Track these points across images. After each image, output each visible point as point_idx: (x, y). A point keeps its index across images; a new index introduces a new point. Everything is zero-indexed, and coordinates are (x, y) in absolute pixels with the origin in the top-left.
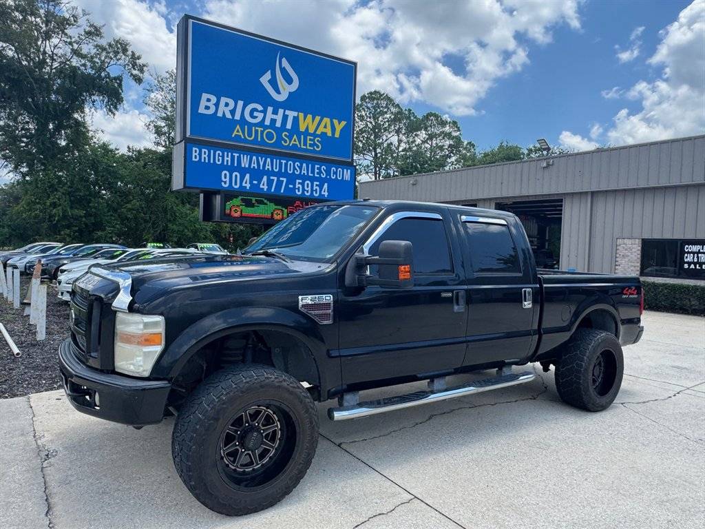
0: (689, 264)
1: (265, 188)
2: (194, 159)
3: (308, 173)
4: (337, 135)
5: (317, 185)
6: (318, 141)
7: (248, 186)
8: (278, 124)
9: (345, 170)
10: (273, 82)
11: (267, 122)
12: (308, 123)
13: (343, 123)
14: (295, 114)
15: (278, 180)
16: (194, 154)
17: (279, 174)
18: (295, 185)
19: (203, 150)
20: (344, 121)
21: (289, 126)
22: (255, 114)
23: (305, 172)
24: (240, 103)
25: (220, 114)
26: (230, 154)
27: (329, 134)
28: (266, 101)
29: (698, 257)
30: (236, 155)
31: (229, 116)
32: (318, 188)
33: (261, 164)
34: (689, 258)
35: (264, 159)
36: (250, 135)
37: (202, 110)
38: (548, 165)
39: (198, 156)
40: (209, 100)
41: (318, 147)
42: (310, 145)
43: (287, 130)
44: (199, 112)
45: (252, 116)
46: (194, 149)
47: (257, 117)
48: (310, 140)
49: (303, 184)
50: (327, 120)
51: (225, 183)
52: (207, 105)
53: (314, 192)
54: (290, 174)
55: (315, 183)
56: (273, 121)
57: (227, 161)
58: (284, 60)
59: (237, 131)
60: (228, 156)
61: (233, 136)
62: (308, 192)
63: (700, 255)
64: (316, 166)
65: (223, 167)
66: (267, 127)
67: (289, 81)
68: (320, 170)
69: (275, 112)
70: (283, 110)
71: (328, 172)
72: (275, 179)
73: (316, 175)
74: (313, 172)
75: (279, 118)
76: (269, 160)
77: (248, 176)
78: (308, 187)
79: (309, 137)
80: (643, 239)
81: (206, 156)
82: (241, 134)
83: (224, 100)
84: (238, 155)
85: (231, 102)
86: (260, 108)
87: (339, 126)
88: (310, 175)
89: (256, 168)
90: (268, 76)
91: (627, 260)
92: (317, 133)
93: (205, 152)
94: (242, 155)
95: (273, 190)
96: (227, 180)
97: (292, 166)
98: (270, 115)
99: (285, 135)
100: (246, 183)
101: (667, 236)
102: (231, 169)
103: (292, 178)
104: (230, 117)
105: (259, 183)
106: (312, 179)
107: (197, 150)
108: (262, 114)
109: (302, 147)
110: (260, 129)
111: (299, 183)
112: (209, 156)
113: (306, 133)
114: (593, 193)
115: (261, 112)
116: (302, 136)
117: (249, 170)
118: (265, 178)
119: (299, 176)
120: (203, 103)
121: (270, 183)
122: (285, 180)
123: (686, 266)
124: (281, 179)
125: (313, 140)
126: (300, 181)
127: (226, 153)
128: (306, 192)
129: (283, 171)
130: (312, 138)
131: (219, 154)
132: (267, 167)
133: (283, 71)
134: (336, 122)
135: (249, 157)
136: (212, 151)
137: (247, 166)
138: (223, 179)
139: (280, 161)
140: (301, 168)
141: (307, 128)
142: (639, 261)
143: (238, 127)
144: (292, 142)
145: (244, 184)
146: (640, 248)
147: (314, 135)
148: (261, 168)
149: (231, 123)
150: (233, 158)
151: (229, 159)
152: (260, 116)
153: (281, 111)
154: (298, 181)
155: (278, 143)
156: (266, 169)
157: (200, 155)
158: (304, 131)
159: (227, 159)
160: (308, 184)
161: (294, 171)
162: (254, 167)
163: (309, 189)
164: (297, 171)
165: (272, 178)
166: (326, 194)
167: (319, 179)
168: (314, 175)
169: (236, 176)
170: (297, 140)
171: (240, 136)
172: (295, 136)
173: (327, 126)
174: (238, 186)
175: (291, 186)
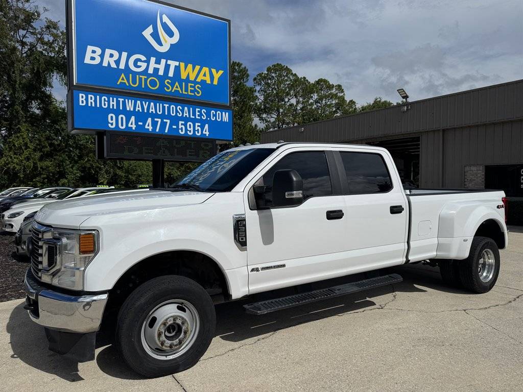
1: (150, 128)
2: (81, 104)
3: (189, 115)
4: (215, 82)
5: (198, 126)
6: (198, 87)
7: (134, 127)
8: (161, 73)
9: (224, 113)
10: (155, 35)
11: (151, 71)
12: (189, 72)
13: (221, 72)
14: (177, 63)
15: (162, 121)
16: (81, 99)
17: (163, 116)
18: (178, 126)
19: (90, 96)
20: (222, 70)
21: (171, 74)
22: (139, 64)
23: (187, 114)
24: (125, 55)
25: (105, 64)
26: (115, 99)
27: (209, 82)
28: (149, 52)
30: (121, 100)
31: (114, 65)
32: (199, 128)
33: (146, 107)
35: (147, 103)
36: (134, 82)
37: (87, 60)
38: (407, 109)
39: (85, 101)
40: (94, 52)
41: (198, 93)
42: (191, 91)
43: (170, 78)
44: (85, 62)
45: (136, 65)
46: (81, 95)
47: (140, 67)
48: (191, 86)
49: (185, 125)
50: (206, 69)
51: (112, 124)
52: (93, 55)
53: (196, 132)
54: (173, 116)
55: (197, 124)
56: (156, 70)
57: (113, 105)
58: (164, 17)
59: (122, 79)
60: (113, 101)
61: (118, 83)
62: (190, 131)
64: (197, 110)
65: (109, 110)
66: (150, 75)
67: (171, 34)
68: (200, 113)
69: (158, 62)
70: (165, 60)
71: (208, 115)
72: (159, 120)
73: (197, 117)
74: (194, 114)
75: (161, 67)
76: (152, 104)
77: (133, 118)
78: (190, 127)
79: (189, 84)
80: (486, 166)
81: (92, 101)
82: (125, 81)
83: (108, 52)
84: (123, 100)
85: (116, 54)
86: (143, 58)
87: (217, 75)
88: (191, 117)
89: (141, 111)
90: (150, 30)
92: (197, 80)
93: (91, 98)
94: (127, 100)
95: (157, 130)
96: (113, 122)
97: (174, 110)
98: (153, 65)
99: (168, 82)
100: (132, 124)
102: (117, 112)
103: (175, 120)
104: (116, 67)
105: (144, 124)
106: (194, 121)
107: (85, 95)
108: (146, 64)
109: (184, 93)
110: (143, 77)
112: (95, 101)
113: (187, 80)
114: (444, 131)
115: (144, 61)
116: (184, 83)
117: (134, 113)
118: (149, 120)
119: (182, 118)
120: (89, 54)
121: (154, 124)
122: (168, 121)
124: (165, 120)
125: (194, 87)
126: (183, 122)
127: (111, 98)
129: (166, 114)
130: (193, 85)
131: (105, 99)
132: (151, 110)
133: (164, 25)
134: (214, 71)
135: (133, 101)
136: (98, 97)
137: (132, 109)
138: (110, 121)
139: (163, 106)
140: (183, 111)
141: (188, 76)
143: (123, 75)
144: (175, 88)
145: (130, 125)
146: (484, 173)
147: (195, 82)
148: (146, 111)
149: (118, 72)
150: (118, 102)
151: (115, 103)
153: (163, 61)
154: (180, 122)
155: (161, 90)
156: (150, 112)
157: (87, 99)
158: (185, 78)
159: (113, 103)
160: (190, 125)
161: (176, 114)
162: (139, 110)
163: (192, 129)
164: (180, 114)
165: (156, 119)
166: (207, 133)
167: (200, 121)
168: (195, 117)
169: (122, 118)
170: (178, 86)
171: (125, 83)
172: (177, 84)
173: (205, 75)
174: (124, 127)
175: (174, 127)
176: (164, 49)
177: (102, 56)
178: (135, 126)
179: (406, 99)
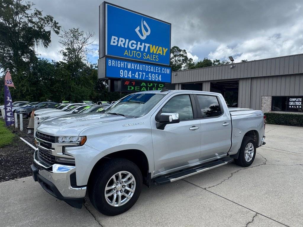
0: (291, 106)
1: (137, 77)
2: (109, 65)
3: (153, 70)
4: (164, 54)
5: (157, 76)
6: (157, 57)
7: (130, 76)
8: (142, 50)
9: (167, 69)
10: (140, 31)
11: (138, 49)
12: (154, 49)
13: (167, 49)
14: (149, 45)
15: (142, 73)
16: (109, 63)
17: (142, 71)
18: (148, 76)
19: (113, 61)
21: (146, 51)
22: (133, 45)
23: (152, 70)
24: (127, 40)
25: (119, 45)
26: (123, 62)
27: (161, 54)
28: (138, 39)
29: (295, 103)
30: (126, 63)
31: (123, 46)
32: (157, 77)
33: (136, 67)
34: (291, 104)
35: (136, 65)
36: (131, 54)
37: (112, 43)
38: (233, 67)
40: (115, 39)
41: (157, 60)
42: (154, 59)
46: (109, 60)
47: (133, 47)
48: (154, 56)
49: (151, 75)
50: (160, 48)
52: (114, 41)
53: (156, 79)
55: (156, 75)
56: (140, 48)
57: (122, 65)
58: (144, 21)
59: (126, 53)
60: (122, 64)
61: (124, 55)
62: (153, 78)
63: (296, 102)
64: (157, 68)
65: (121, 68)
66: (138, 51)
67: (147, 31)
69: (141, 44)
70: (144, 43)
71: (161, 70)
72: (141, 73)
74: (155, 70)
75: (142, 47)
76: (138, 65)
77: (130, 72)
79: (154, 55)
80: (272, 96)
81: (114, 63)
83: (121, 39)
85: (124, 40)
86: (135, 42)
87: (165, 51)
88: (154, 71)
89: (134, 68)
90: (138, 28)
91: (266, 104)
93: (113, 62)
94: (128, 63)
95: (140, 78)
96: (123, 74)
97: (147, 68)
98: (139, 46)
99: (145, 54)
100: (130, 75)
101: (283, 95)
102: (124, 69)
103: (147, 73)
105: (135, 75)
106: (155, 73)
107: (110, 61)
108: (136, 45)
109: (151, 59)
110: (135, 52)
112: (115, 63)
114: (252, 78)
116: (151, 55)
118: (137, 73)
119: (151, 72)
120: (112, 40)
121: (139, 75)
122: (145, 73)
123: (290, 107)
126: (151, 74)
127: (122, 62)
129: (144, 70)
131: (119, 63)
132: (138, 68)
133: (144, 26)
134: (164, 49)
135: (131, 64)
136: (116, 61)
137: (130, 68)
138: (121, 74)
139: (143, 66)
140: (151, 68)
141: (153, 52)
142: (271, 105)
143: (126, 51)
144: (147, 57)
145: (129, 76)
146: (271, 100)
147: (156, 54)
148: (136, 69)
149: (124, 49)
150: (124, 64)
151: (123, 65)
152: (135, 46)
153: (143, 44)
154: (150, 74)
155: (142, 58)
157: (112, 63)
160: (153, 75)
161: (148, 70)
162: (133, 68)
163: (154, 77)
166: (160, 79)
167: (158, 73)
169: (126, 72)
170: (149, 56)
171: (127, 55)
173: (160, 51)
174: (126, 77)
175: (147, 76)
176: (143, 38)
179: (233, 62)
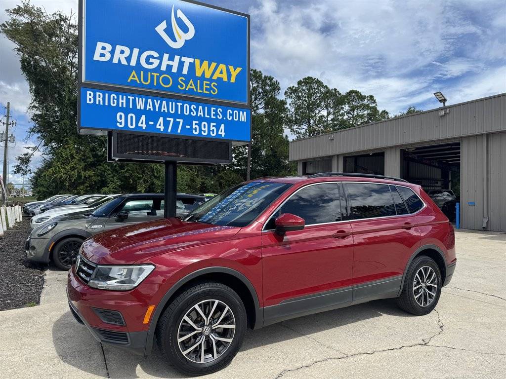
1: (162, 128)
2: (88, 102)
3: (204, 115)
4: (233, 80)
5: (213, 126)
6: (214, 85)
7: (144, 126)
8: (174, 70)
9: (241, 112)
10: (169, 31)
11: (163, 68)
12: (204, 69)
13: (239, 69)
14: (192, 60)
15: (175, 121)
16: (88, 97)
17: (175, 116)
18: (191, 126)
19: (98, 94)
20: (240, 67)
21: (185, 71)
22: (151, 60)
23: (202, 114)
24: (136, 51)
25: (115, 61)
26: (125, 97)
27: (225, 79)
28: (162, 48)
30: (131, 98)
31: (124, 62)
32: (215, 128)
33: (157, 106)
35: (159, 101)
36: (146, 80)
37: (97, 57)
38: (445, 113)
39: (92, 99)
40: (104, 48)
41: (214, 91)
42: (207, 89)
43: (184, 76)
44: (94, 59)
45: (148, 62)
46: (88, 92)
47: (152, 63)
48: (207, 84)
49: (199, 125)
50: (222, 67)
51: (121, 123)
52: (103, 52)
53: (211, 132)
54: (187, 115)
55: (212, 124)
56: (169, 67)
57: (122, 103)
58: (179, 11)
59: (133, 76)
60: (122, 99)
61: (129, 81)
62: (205, 132)
64: (212, 109)
65: (118, 109)
66: (163, 73)
67: (185, 30)
68: (217, 112)
69: (171, 59)
70: (179, 57)
71: (224, 114)
72: (172, 120)
73: (212, 117)
74: (209, 114)
75: (175, 64)
76: (164, 103)
77: (143, 118)
78: (205, 127)
79: (205, 82)
81: (101, 99)
82: (136, 79)
83: (119, 48)
84: (133, 98)
85: (127, 50)
86: (156, 55)
87: (235, 72)
88: (206, 116)
89: (152, 110)
90: (163, 25)
92: (213, 78)
94: (137, 98)
95: (169, 130)
96: (122, 121)
97: (187, 109)
98: (166, 62)
99: (182, 80)
100: (142, 123)
102: (126, 111)
103: (188, 120)
104: (127, 64)
105: (156, 124)
106: (209, 121)
107: (91, 93)
108: (159, 61)
109: (199, 91)
110: (155, 75)
111: (196, 124)
112: (104, 99)
113: (203, 78)
114: (488, 135)
115: (157, 58)
116: (199, 81)
117: (144, 112)
118: (161, 120)
119: (196, 118)
120: (98, 50)
121: (166, 124)
122: (181, 121)
124: (178, 120)
125: (210, 85)
126: (197, 122)
127: (120, 96)
128: (203, 132)
129: (179, 113)
130: (209, 83)
131: (114, 97)
132: (163, 109)
133: (179, 21)
134: (231, 68)
135: (144, 99)
136: (107, 95)
137: (142, 108)
138: (118, 120)
139: (176, 105)
140: (197, 110)
141: (203, 73)
143: (134, 73)
144: (189, 87)
145: (140, 125)
147: (211, 80)
148: (157, 110)
149: (129, 69)
150: (128, 101)
151: (124, 101)
153: (177, 58)
154: (194, 122)
155: (174, 88)
156: (162, 111)
157: (95, 97)
158: (200, 76)
159: (123, 101)
160: (204, 125)
161: (190, 113)
162: (150, 109)
163: (206, 129)
164: (194, 113)
165: (168, 119)
166: (223, 134)
167: (216, 120)
168: (210, 116)
169: (132, 117)
170: (193, 84)
171: (136, 80)
172: (191, 81)
173: (223, 72)
174: (134, 126)
175: (188, 127)
176: (178, 45)
177: (112, 53)
178: (146, 126)
179: (444, 103)
